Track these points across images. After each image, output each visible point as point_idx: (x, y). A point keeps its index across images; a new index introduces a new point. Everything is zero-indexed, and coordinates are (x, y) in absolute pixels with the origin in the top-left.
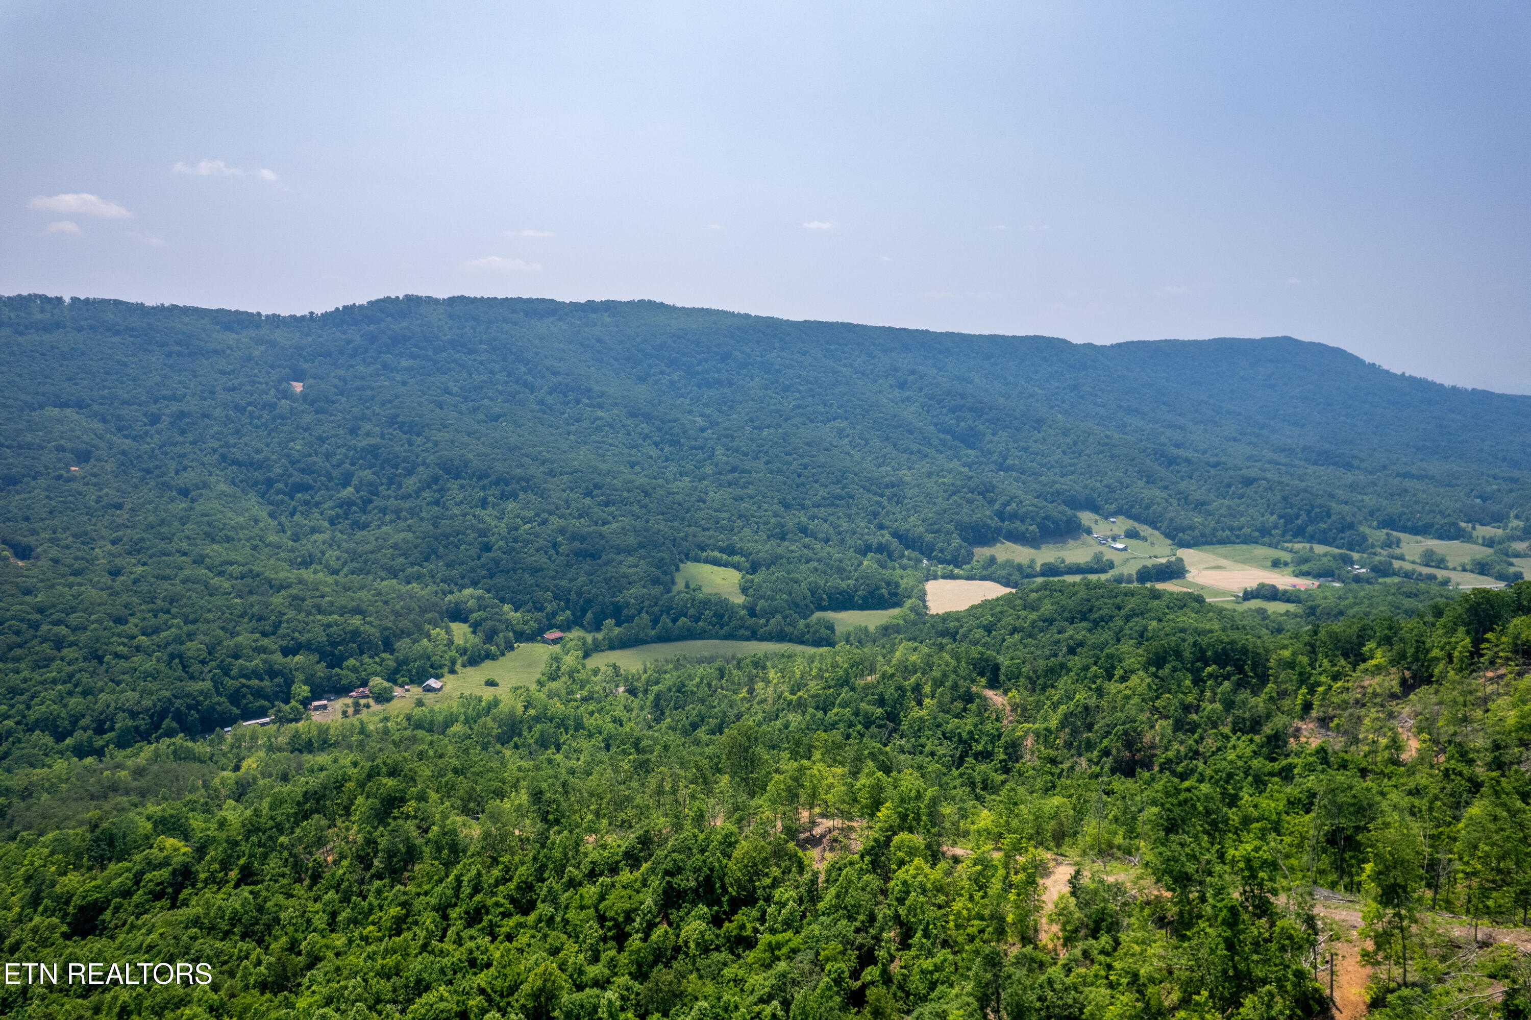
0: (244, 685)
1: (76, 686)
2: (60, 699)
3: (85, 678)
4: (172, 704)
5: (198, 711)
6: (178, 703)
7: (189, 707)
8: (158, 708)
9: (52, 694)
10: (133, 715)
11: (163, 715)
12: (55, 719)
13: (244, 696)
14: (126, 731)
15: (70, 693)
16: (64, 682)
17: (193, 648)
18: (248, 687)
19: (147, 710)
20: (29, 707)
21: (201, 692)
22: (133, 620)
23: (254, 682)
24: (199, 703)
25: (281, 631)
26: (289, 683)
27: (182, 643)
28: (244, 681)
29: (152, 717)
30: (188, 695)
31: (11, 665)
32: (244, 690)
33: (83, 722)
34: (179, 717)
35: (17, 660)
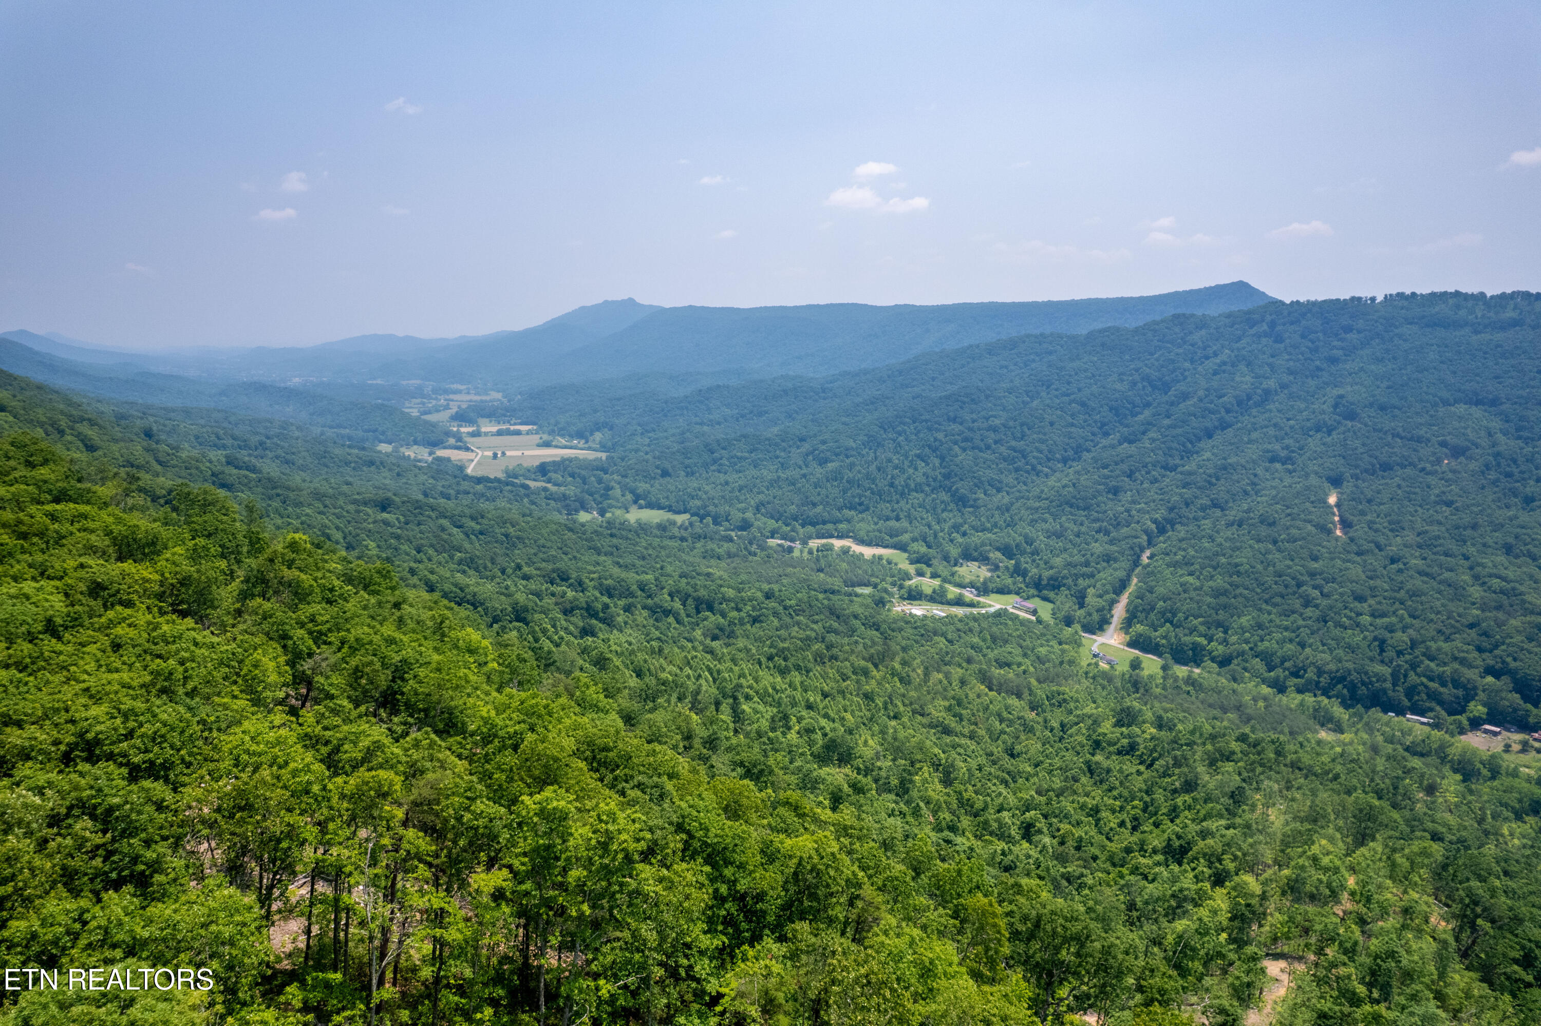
0: (1422, 684)
1: (1297, 636)
2: (1280, 643)
3: (1304, 632)
4: (1350, 674)
5: (1368, 689)
6: (1354, 676)
7: (1363, 683)
8: (1338, 674)
9: (1277, 636)
10: (1320, 672)
11: (1342, 679)
12: (1272, 655)
13: (1419, 693)
14: (1309, 682)
15: (1291, 641)
16: (1294, 632)
17: (1402, 638)
18: (1426, 687)
19: (1330, 672)
20: (1262, 640)
21: (1376, 675)
22: (1371, 601)
23: (1433, 685)
24: (1371, 683)
25: (1496, 652)
26: (1469, 697)
27: (1391, 631)
28: (1424, 680)
29: (1332, 679)
30: (1366, 673)
31: (1269, 608)
32: (1421, 688)
33: (1287, 664)
34: (1353, 688)
35: (1275, 605)
